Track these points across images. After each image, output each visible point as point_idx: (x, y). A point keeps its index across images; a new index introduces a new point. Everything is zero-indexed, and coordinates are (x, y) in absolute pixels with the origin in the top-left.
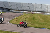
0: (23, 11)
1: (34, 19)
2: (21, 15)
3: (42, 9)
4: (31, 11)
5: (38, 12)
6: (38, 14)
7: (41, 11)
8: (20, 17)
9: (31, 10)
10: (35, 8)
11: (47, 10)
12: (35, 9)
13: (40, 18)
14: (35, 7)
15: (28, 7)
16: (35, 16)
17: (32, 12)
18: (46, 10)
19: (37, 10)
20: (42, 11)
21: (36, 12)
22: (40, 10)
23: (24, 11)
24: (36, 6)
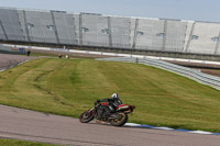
0: (26, 47)
1: (74, 79)
2: (16, 65)
3: (110, 36)
4: (61, 46)
5: (94, 48)
6: (92, 58)
7: (108, 46)
8: (14, 70)
9: (61, 42)
10: (77, 32)
11: (132, 43)
12: (81, 37)
13: (100, 75)
14: (78, 27)
15: (48, 27)
16: (79, 68)
17: (64, 50)
18: (129, 43)
19: (88, 39)
20: (111, 44)
21: (84, 48)
22: (102, 40)
23: (33, 44)
24: (84, 25)
